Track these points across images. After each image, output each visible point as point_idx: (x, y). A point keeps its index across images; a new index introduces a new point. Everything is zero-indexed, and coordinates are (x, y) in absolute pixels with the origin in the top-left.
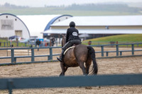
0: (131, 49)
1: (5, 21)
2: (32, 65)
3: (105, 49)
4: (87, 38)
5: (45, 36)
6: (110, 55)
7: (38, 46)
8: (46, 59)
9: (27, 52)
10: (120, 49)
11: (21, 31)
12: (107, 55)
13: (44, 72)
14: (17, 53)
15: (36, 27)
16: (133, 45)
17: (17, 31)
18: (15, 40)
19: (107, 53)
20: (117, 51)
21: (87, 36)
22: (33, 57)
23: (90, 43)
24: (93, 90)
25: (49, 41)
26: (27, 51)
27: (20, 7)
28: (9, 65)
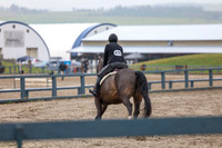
0: (207, 77)
1: (11, 33)
2: (54, 102)
3: (168, 77)
4: (140, 60)
5: (74, 56)
6: (175, 86)
7: (62, 73)
8: (75, 92)
9: (45, 82)
10: (191, 77)
11: (36, 49)
12: (171, 87)
13: (72, 114)
14: (30, 83)
15: (59, 42)
16: (210, 71)
17: (29, 49)
18: (27, 62)
19: (171, 83)
20: (186, 81)
21: (140, 56)
22: (54, 89)
23: (143, 67)
24: (149, 142)
25: (79, 64)
26: (44, 80)
27: (34, 11)
28: (17, 102)
